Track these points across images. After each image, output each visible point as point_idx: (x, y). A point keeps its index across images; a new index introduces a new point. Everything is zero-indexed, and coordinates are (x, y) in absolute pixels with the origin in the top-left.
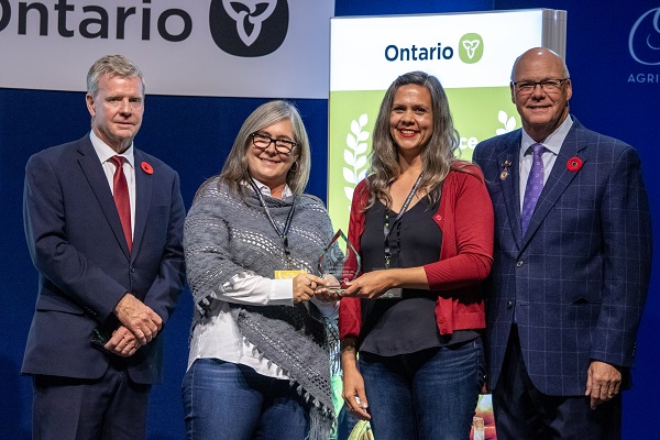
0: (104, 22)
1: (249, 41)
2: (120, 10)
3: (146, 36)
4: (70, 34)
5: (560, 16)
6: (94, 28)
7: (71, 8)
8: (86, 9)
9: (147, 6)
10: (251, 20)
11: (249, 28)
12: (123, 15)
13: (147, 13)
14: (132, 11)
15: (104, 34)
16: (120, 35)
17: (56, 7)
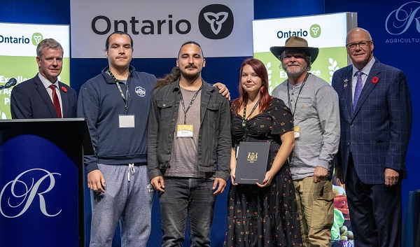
0: (152, 27)
1: (216, 32)
2: (159, 21)
3: (171, 32)
4: (137, 33)
5: (354, 15)
6: (148, 30)
7: (137, 22)
8: (144, 22)
9: (170, 19)
10: (217, 23)
11: (216, 27)
12: (160, 23)
13: (171, 22)
14: (164, 21)
15: (152, 32)
16: (159, 32)
17: (131, 22)
